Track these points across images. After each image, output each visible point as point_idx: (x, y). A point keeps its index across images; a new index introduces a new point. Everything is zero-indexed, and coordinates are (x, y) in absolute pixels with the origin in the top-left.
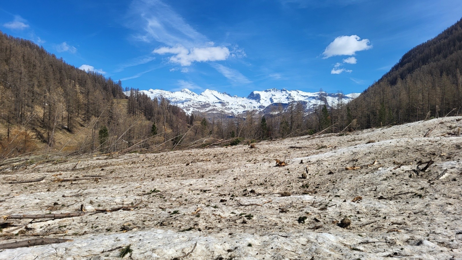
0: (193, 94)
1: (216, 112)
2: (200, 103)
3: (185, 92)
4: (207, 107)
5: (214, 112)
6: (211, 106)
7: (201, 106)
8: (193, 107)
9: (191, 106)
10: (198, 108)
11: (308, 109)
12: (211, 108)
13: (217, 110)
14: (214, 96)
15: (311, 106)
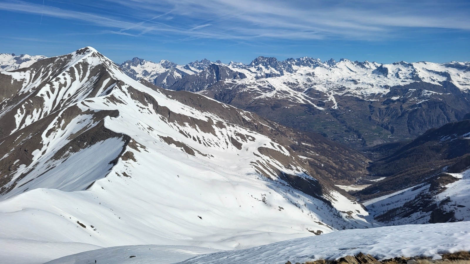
0: (330, 69)
1: (350, 95)
2: (338, 86)
3: (324, 67)
4: (344, 90)
5: (349, 95)
6: (346, 88)
7: (339, 89)
8: (333, 90)
9: (332, 89)
10: (337, 91)
11: (422, 96)
12: (346, 91)
13: (351, 94)
14: (347, 67)
15: (425, 93)
